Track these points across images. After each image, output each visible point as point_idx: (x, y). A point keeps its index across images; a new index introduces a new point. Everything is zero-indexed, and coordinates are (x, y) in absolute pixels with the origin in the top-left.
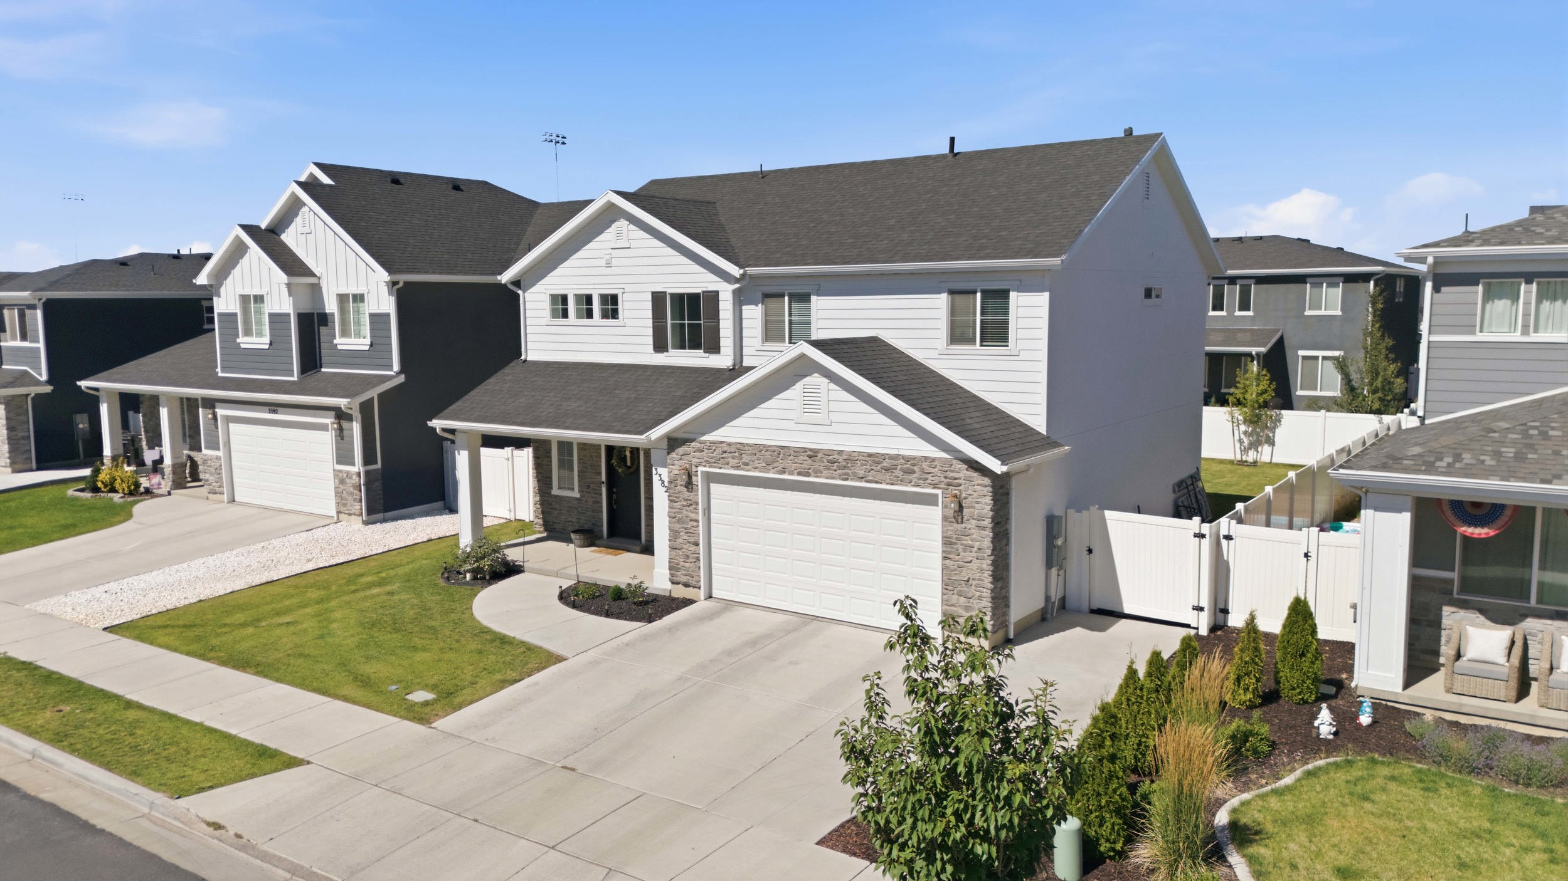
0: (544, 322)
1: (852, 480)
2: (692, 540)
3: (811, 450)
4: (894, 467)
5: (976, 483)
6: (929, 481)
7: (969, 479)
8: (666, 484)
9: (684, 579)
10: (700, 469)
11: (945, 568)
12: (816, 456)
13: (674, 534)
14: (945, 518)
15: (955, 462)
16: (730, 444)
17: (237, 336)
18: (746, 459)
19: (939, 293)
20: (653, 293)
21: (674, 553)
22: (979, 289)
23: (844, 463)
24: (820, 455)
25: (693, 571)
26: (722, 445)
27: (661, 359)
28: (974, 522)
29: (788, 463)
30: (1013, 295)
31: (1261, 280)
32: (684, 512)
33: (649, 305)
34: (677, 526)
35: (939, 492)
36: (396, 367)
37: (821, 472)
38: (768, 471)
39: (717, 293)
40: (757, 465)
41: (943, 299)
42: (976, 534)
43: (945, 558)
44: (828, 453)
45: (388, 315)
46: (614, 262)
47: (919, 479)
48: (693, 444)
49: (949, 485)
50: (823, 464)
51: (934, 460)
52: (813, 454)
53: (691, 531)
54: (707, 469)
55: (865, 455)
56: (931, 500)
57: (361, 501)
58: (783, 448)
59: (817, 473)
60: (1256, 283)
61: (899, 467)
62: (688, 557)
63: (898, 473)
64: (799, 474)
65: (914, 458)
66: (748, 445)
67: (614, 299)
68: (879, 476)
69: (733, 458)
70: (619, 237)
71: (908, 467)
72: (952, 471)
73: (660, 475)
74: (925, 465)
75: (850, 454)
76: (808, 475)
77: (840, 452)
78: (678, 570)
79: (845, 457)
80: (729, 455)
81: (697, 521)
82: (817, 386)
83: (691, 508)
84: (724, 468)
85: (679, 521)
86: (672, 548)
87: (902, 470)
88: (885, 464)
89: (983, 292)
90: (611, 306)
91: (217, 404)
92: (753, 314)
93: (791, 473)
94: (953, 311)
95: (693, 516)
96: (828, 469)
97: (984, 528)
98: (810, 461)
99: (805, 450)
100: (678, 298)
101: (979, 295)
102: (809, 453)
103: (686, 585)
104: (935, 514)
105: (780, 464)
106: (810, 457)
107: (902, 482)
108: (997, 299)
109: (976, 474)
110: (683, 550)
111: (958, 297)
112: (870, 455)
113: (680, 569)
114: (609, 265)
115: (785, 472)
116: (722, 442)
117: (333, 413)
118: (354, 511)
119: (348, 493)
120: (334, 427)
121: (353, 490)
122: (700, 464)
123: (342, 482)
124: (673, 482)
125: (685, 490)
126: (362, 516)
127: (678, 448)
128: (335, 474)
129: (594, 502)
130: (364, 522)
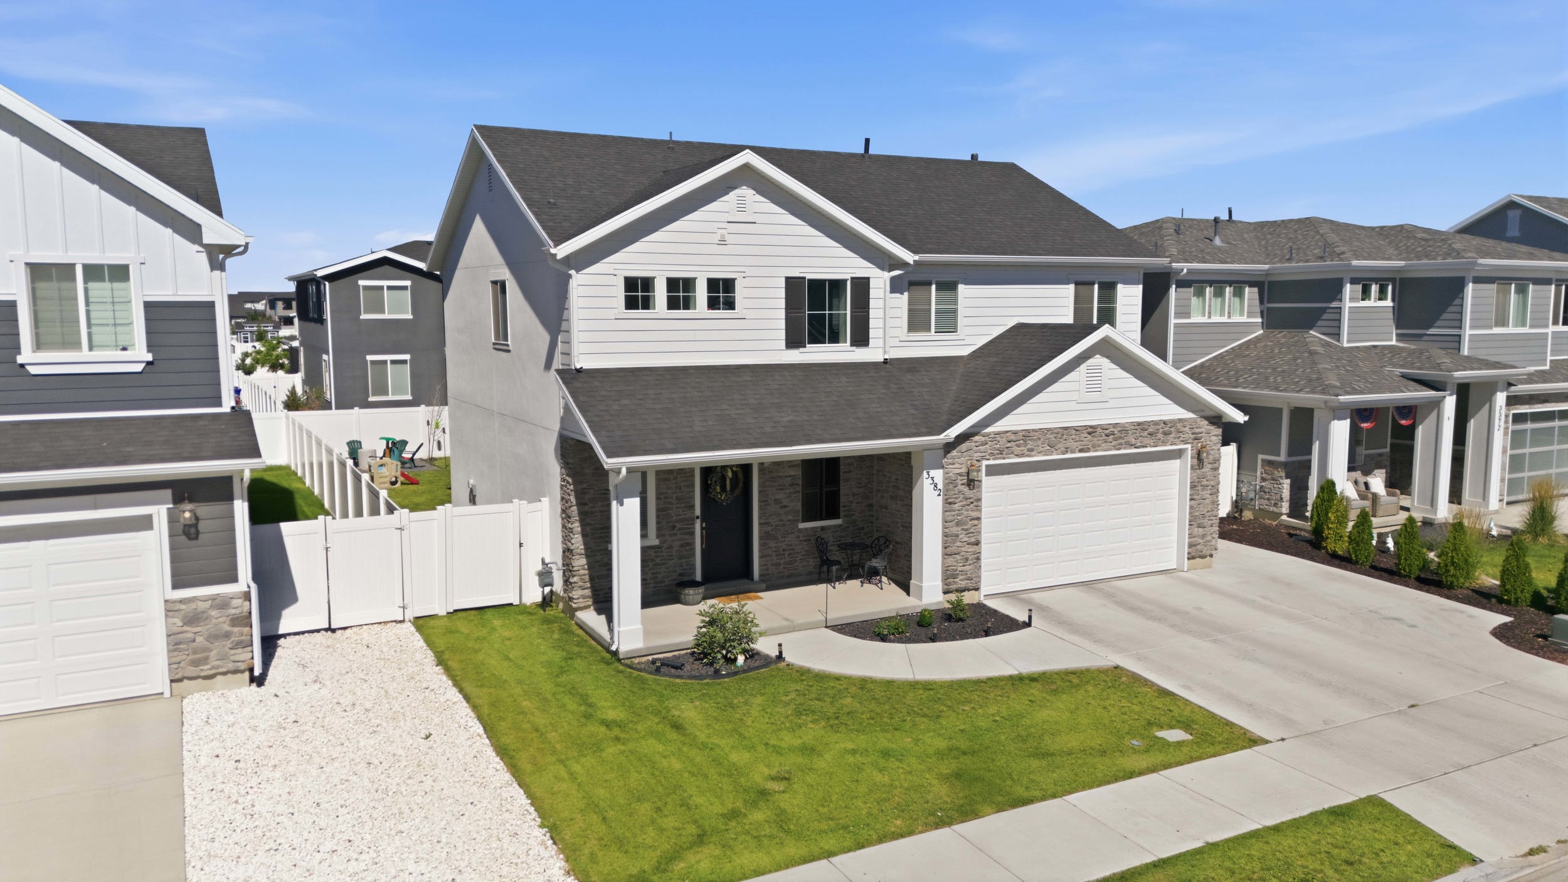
0: (612, 314)
1: (1125, 448)
2: (973, 540)
3: (1091, 427)
4: (1157, 431)
5: (1213, 434)
6: (1181, 439)
7: (1208, 433)
8: (940, 486)
9: (961, 584)
10: (985, 463)
11: (1190, 507)
12: (1096, 432)
13: (950, 539)
14: (1192, 467)
15: (1199, 419)
16: (1015, 433)
18: (1030, 445)
19: (1068, 284)
20: (788, 279)
21: (948, 559)
22: (1097, 282)
23: (1119, 434)
24: (1099, 430)
25: (971, 574)
26: (1007, 434)
27: (794, 357)
28: (1210, 466)
29: (1070, 443)
30: (1120, 287)
32: (965, 513)
33: (782, 293)
34: (955, 530)
35: (1188, 446)
37: (1099, 446)
38: (1051, 453)
39: (868, 279)
40: (1042, 449)
41: (1072, 287)
42: (1210, 475)
43: (1190, 499)
44: (1104, 428)
46: (732, 239)
47: (1175, 438)
48: (976, 438)
49: (1195, 439)
50: (1102, 438)
51: (1185, 420)
52: (1092, 430)
53: (972, 530)
54: (991, 462)
55: (1135, 424)
56: (1182, 454)
58: (1066, 428)
59: (1095, 447)
61: (1161, 431)
62: (967, 559)
63: (1160, 436)
64: (1081, 451)
65: (1172, 421)
66: (1034, 430)
67: (728, 285)
68: (1147, 441)
69: (1018, 446)
70: (741, 208)
72: (1197, 428)
73: (932, 478)
74: (1180, 426)
75: (1123, 425)
76: (1088, 450)
77: (1115, 425)
78: (954, 576)
79: (1119, 429)
80: (1014, 443)
81: (979, 518)
82: (1099, 367)
83: (972, 505)
84: (1008, 458)
85: (958, 524)
86: (946, 555)
88: (1150, 430)
89: (1101, 284)
90: (724, 293)
92: (901, 303)
93: (1073, 452)
94: (1076, 300)
95: (975, 514)
96: (1106, 442)
97: (1216, 469)
98: (1090, 437)
99: (1085, 428)
100: (816, 286)
101: (1096, 286)
102: (1090, 430)
103: (962, 591)
104: (1185, 464)
105: (1063, 445)
106: (1089, 433)
107: (1164, 443)
108: (1108, 290)
109: (1213, 427)
110: (962, 554)
111: (1081, 287)
112: (1139, 424)
113: (958, 574)
114: (722, 242)
115: (1067, 452)
116: (1007, 432)
117: (168, 493)
118: (231, 666)
119: (214, 637)
120: (172, 520)
121: (227, 627)
122: (983, 458)
123: (193, 619)
124: (949, 483)
125: (965, 489)
126: (251, 670)
127: (964, 446)
128: (170, 608)
129: (682, 546)
130: (253, 680)
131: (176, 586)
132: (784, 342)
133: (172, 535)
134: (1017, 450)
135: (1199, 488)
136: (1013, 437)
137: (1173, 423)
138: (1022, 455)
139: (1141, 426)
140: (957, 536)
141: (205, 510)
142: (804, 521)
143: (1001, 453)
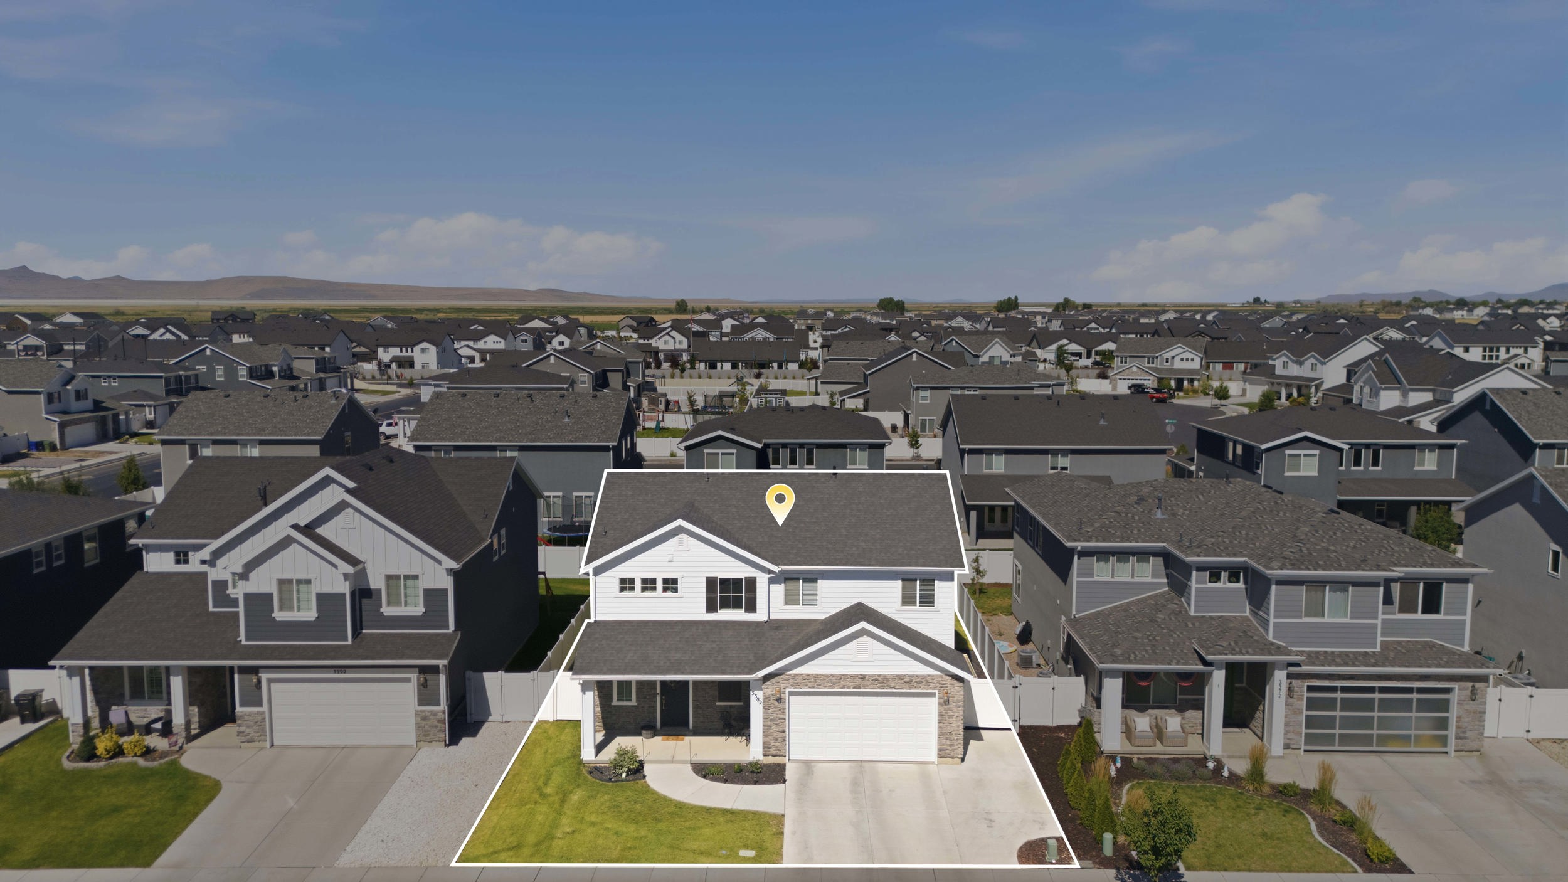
0: (613, 595)
1: (886, 688)
2: (781, 730)
3: (862, 675)
4: (912, 681)
5: (956, 685)
6: (931, 686)
7: (952, 684)
8: (762, 700)
9: (774, 753)
10: (786, 690)
11: (939, 727)
12: (865, 678)
13: (766, 728)
14: (940, 704)
15: (944, 676)
16: (808, 675)
17: (273, 611)
18: (818, 682)
19: (896, 581)
20: (707, 578)
21: (767, 738)
22: (919, 579)
23: (882, 681)
24: (867, 677)
25: (780, 748)
26: (801, 676)
27: (712, 617)
28: (954, 704)
29: (847, 683)
30: (937, 582)
31: (820, 446)
32: (775, 715)
33: (704, 585)
34: (769, 723)
35: (936, 691)
36: (452, 627)
37: (868, 686)
38: (833, 688)
39: (753, 577)
40: (827, 685)
41: (898, 584)
42: (955, 709)
43: (939, 723)
44: (872, 676)
45: (445, 591)
46: (675, 559)
47: (926, 686)
48: (782, 676)
49: (942, 687)
50: (869, 682)
51: (933, 676)
52: (862, 677)
53: (780, 725)
54: (790, 690)
55: (894, 676)
56: (933, 695)
57: (445, 731)
58: (843, 675)
59: (865, 687)
60: (816, 448)
61: (914, 681)
62: (777, 740)
63: (914, 684)
64: (854, 688)
65: (923, 676)
66: (820, 675)
67: (675, 581)
68: (902, 686)
69: (810, 682)
70: (681, 545)
71: (920, 680)
72: (944, 681)
73: (758, 696)
74: (928, 679)
75: (885, 676)
76: (860, 688)
77: (879, 676)
78: (770, 748)
79: (882, 678)
80: (807, 681)
81: (784, 719)
82: (864, 644)
83: (780, 711)
84: (804, 688)
85: (771, 720)
86: (765, 736)
87: (916, 682)
88: (905, 680)
89: (922, 580)
90: (671, 585)
91: (261, 670)
92: (779, 590)
93: (849, 688)
94: (904, 589)
95: (782, 716)
96: (872, 684)
97: (959, 707)
98: (860, 681)
99: (858, 675)
100: (724, 582)
101: (918, 582)
102: (860, 677)
103: (774, 756)
104: (934, 701)
105: (842, 683)
106: (860, 679)
107: (916, 688)
108: (928, 583)
109: (956, 681)
110: (775, 736)
111: (907, 583)
112: (897, 676)
114: (671, 561)
115: (845, 688)
116: (800, 674)
117: (417, 669)
118: (437, 739)
119: (431, 727)
120: (418, 679)
121: (436, 723)
122: (787, 687)
123: (424, 718)
124: (767, 698)
125: (776, 703)
126: (445, 741)
127: (774, 680)
128: (417, 713)
129: (649, 707)
130: (446, 745)
131: (420, 705)
132: (705, 609)
133: (418, 686)
134: (809, 684)
135: (947, 716)
136: (806, 677)
137: (923, 677)
138: (813, 687)
139: (900, 677)
140: (770, 726)
141: (429, 677)
142: (719, 701)
143: (799, 685)
